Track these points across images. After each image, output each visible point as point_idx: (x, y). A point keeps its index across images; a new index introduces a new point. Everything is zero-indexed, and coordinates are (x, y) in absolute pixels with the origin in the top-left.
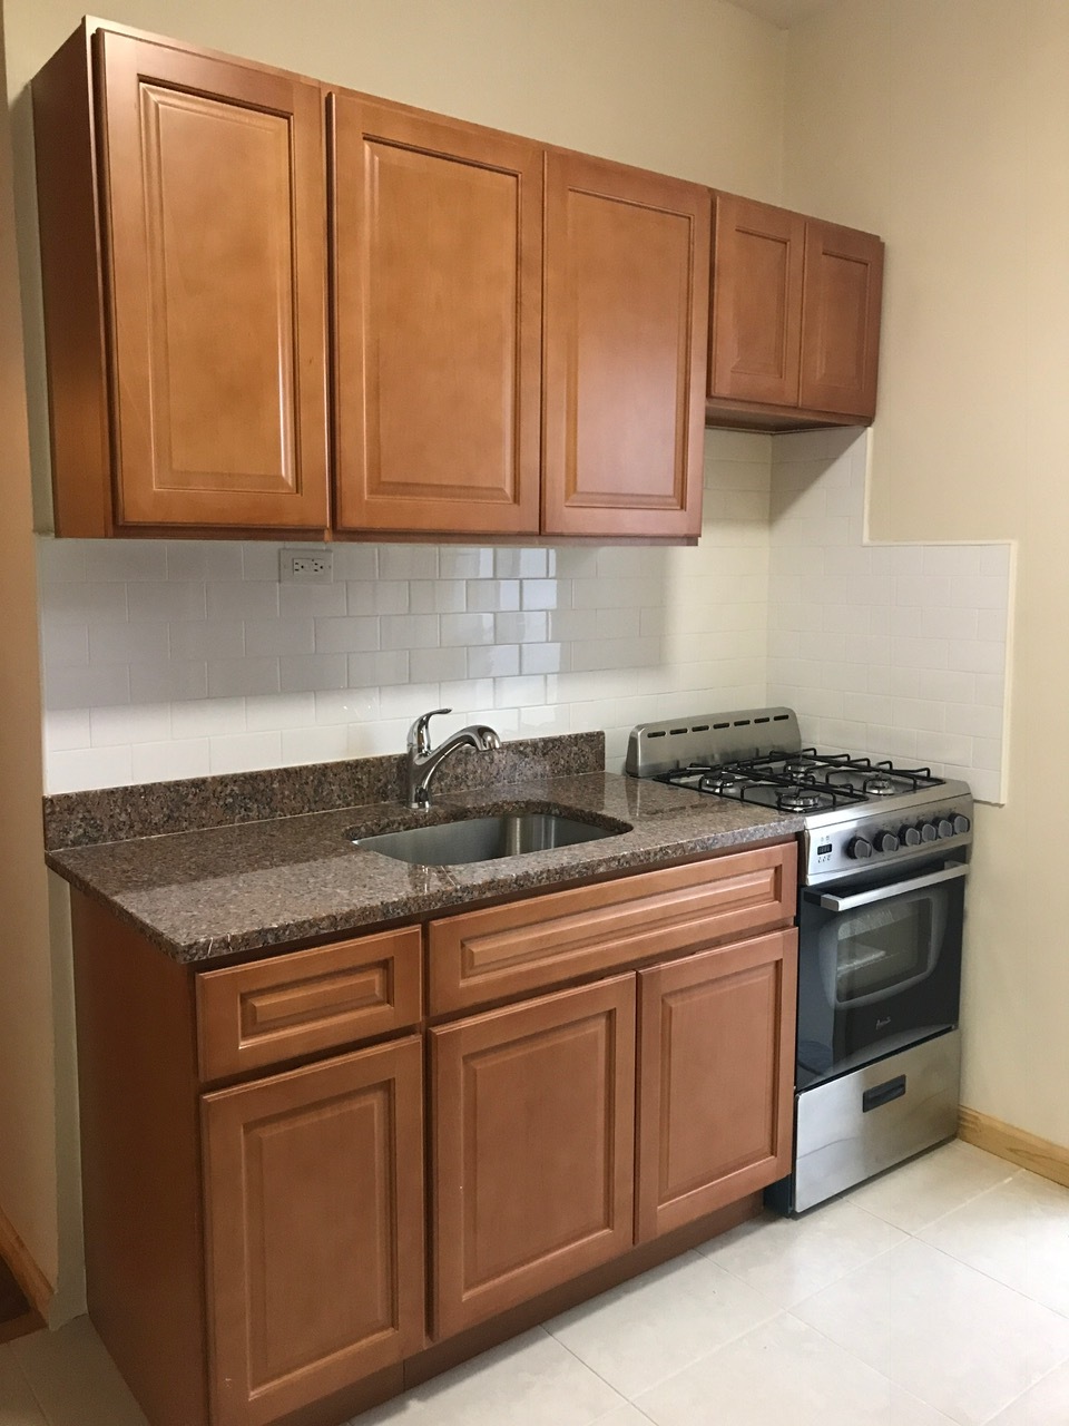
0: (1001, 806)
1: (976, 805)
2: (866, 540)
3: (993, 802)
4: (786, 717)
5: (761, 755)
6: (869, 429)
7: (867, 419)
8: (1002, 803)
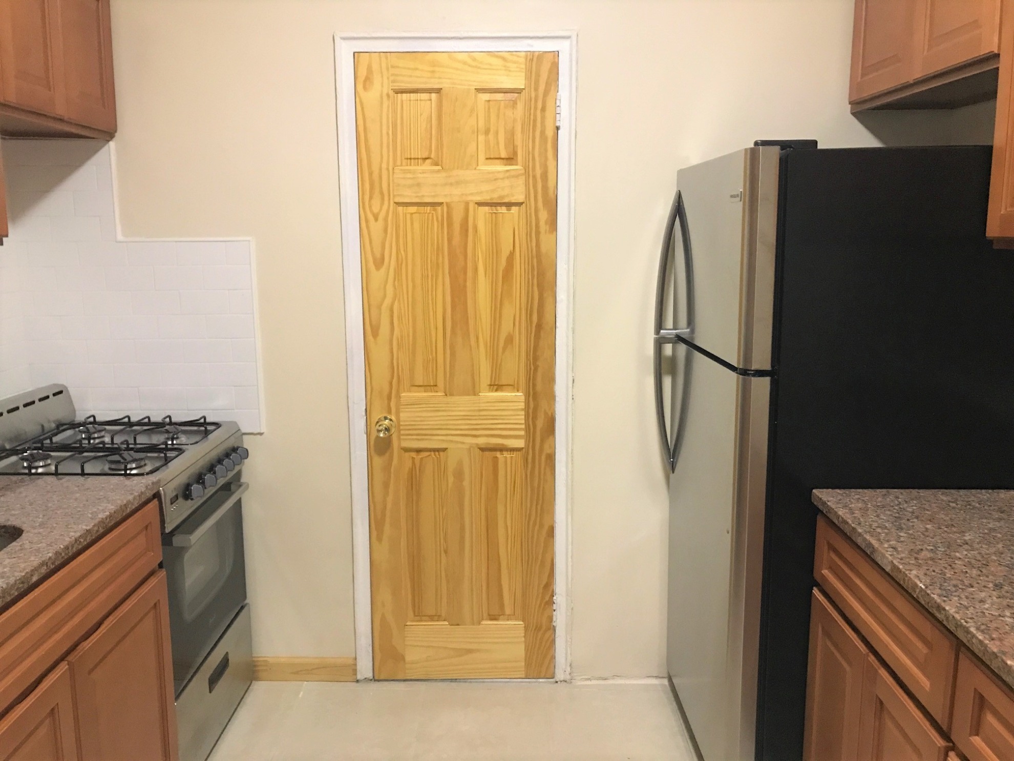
0: (261, 434)
1: (245, 437)
2: (120, 237)
3: (256, 432)
4: (61, 392)
5: (46, 429)
6: (112, 144)
7: (109, 134)
8: (262, 432)
